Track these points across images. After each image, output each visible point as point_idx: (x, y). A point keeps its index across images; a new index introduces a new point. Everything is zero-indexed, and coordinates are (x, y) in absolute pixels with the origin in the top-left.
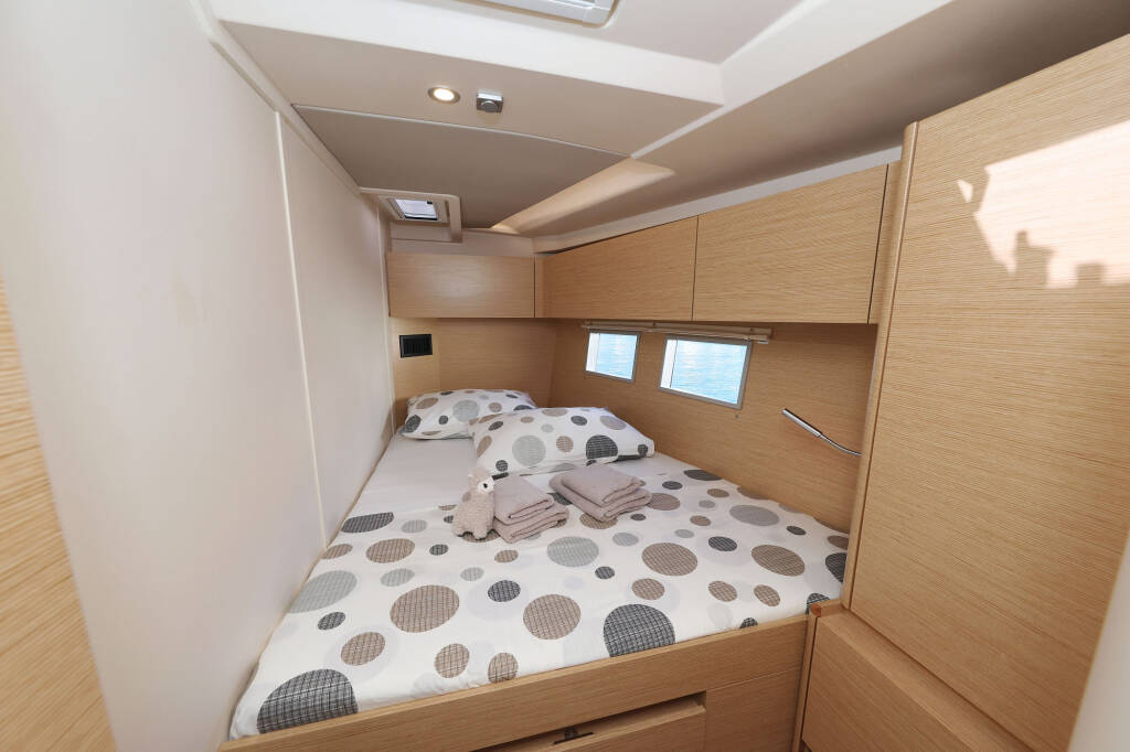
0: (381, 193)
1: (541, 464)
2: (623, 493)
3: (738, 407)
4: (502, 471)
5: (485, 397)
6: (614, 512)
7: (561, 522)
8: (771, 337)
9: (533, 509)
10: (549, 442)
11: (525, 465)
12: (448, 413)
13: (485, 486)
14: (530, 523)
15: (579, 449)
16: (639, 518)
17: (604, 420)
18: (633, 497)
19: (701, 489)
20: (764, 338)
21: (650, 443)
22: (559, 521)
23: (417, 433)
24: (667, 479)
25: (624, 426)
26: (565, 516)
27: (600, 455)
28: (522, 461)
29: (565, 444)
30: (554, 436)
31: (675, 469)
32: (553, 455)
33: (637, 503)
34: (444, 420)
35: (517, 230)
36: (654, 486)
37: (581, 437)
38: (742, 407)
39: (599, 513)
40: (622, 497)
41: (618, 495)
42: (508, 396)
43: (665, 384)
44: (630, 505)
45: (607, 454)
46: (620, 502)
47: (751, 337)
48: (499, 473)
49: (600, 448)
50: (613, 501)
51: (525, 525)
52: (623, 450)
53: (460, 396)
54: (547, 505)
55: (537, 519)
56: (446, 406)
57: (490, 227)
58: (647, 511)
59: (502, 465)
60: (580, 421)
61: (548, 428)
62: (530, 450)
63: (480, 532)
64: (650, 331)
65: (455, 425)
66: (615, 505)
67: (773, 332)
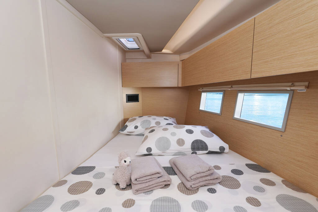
0: (114, 36)
1: (168, 151)
2: (202, 175)
3: (283, 131)
4: (149, 153)
5: (155, 119)
6: (197, 185)
7: (167, 186)
8: (308, 87)
9: (150, 177)
10: (173, 141)
11: (160, 151)
12: (138, 125)
13: (125, 162)
14: (147, 184)
15: (188, 146)
16: (212, 191)
17: (203, 133)
18: (209, 178)
19: (256, 177)
20: (303, 88)
21: (226, 146)
22: (166, 185)
23: (125, 132)
24: (234, 167)
25: (213, 136)
26: (169, 183)
27: (199, 149)
28: (159, 148)
29: (181, 142)
30: (176, 138)
31: (240, 162)
32: (174, 147)
33: (211, 182)
34: (136, 127)
35: (172, 51)
36: (225, 171)
37: (189, 140)
38: (285, 131)
39: (188, 184)
40: (201, 177)
41: (199, 175)
42: (164, 119)
43: (237, 116)
44: (207, 182)
45: (202, 149)
46: (201, 180)
47: (292, 88)
48: (148, 153)
49: (198, 146)
50: (195, 179)
51: (144, 185)
52: (210, 148)
53: (145, 118)
54: (159, 175)
55: (151, 183)
56: (138, 122)
57: (161, 51)
58: (218, 187)
59: (149, 149)
60: (190, 132)
61: (173, 134)
62: (164, 144)
63: (123, 185)
64: (229, 89)
65: (140, 130)
66: (198, 181)
67: (309, 84)
